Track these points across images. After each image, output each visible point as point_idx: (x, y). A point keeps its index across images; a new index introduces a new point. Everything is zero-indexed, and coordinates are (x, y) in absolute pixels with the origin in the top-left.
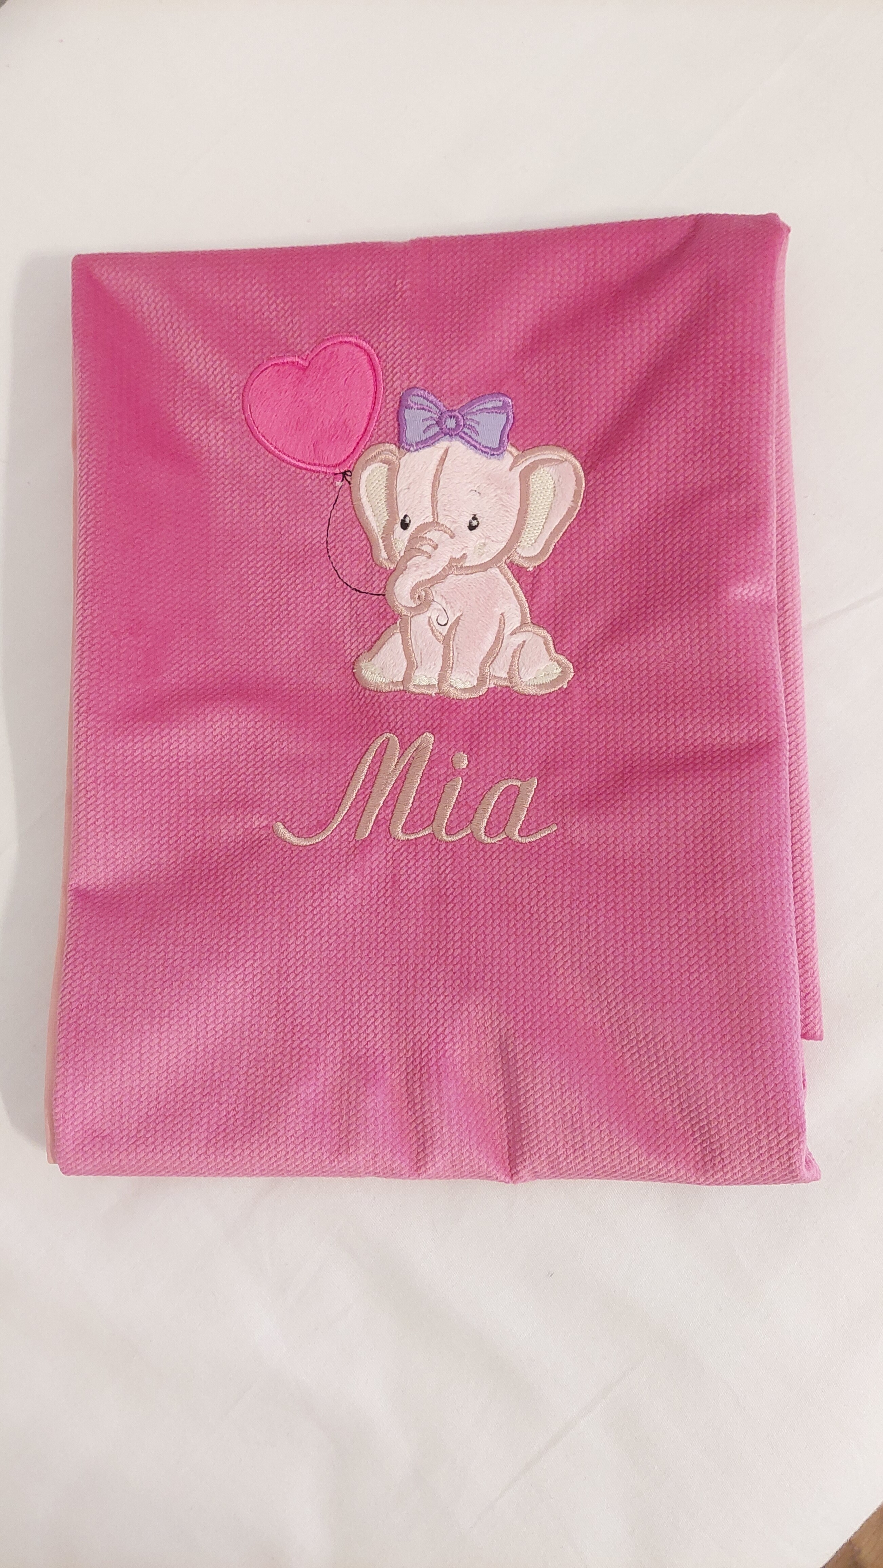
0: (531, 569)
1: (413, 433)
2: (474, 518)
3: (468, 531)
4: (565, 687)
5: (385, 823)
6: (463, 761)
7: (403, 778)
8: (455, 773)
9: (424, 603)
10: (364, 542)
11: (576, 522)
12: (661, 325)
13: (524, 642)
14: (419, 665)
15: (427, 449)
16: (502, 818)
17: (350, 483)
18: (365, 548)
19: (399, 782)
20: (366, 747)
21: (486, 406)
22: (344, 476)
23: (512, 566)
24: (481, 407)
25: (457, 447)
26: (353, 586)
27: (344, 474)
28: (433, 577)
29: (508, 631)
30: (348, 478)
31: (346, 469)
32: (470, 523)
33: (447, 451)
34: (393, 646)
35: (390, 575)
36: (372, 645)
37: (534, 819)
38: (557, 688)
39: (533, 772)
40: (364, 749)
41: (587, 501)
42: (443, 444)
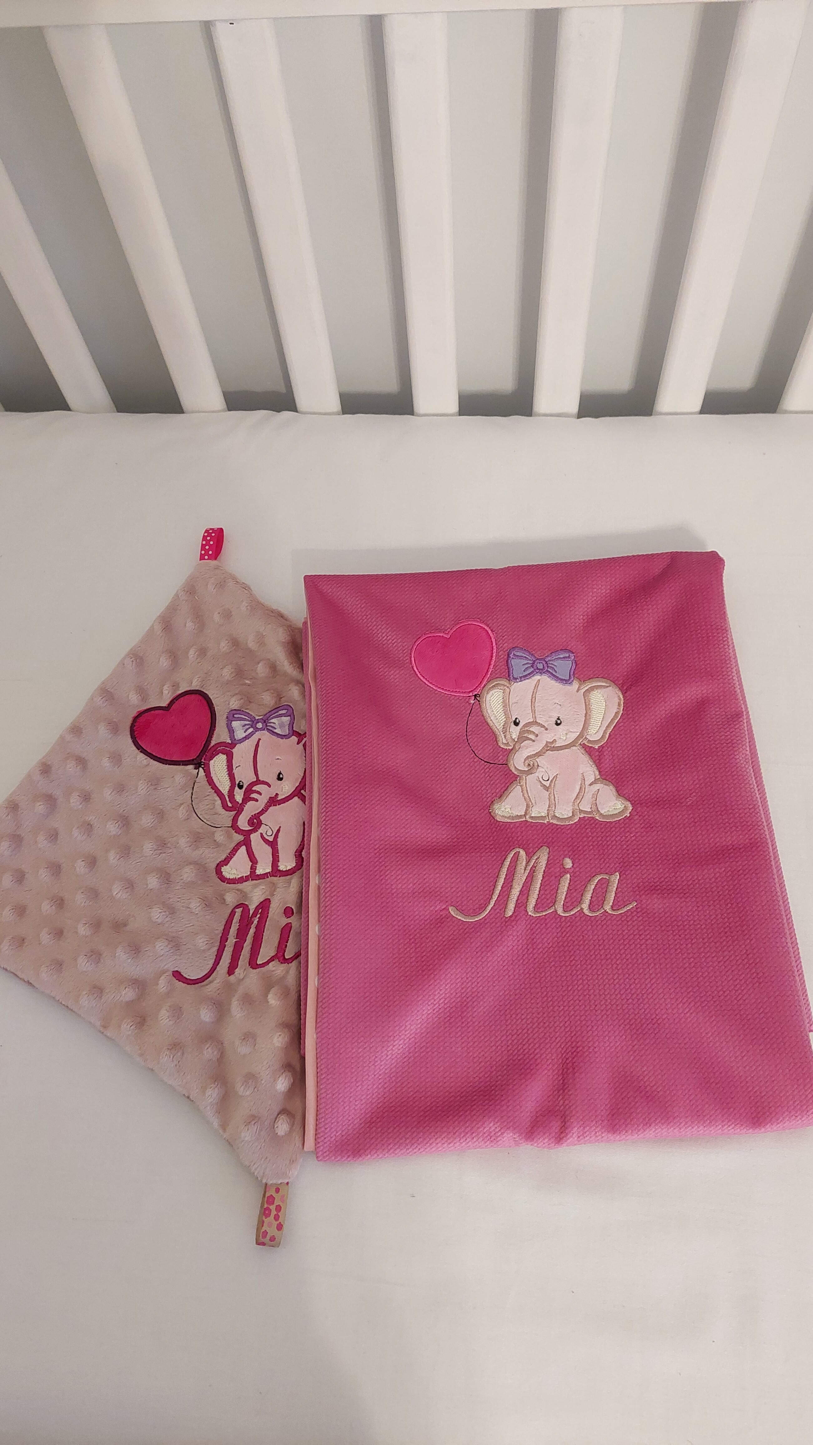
0: (597, 747)
1: (517, 672)
2: (558, 719)
3: (556, 726)
4: (628, 816)
5: (523, 905)
6: (568, 863)
7: (530, 878)
8: (566, 871)
9: (532, 769)
10: (491, 734)
11: (621, 720)
12: (660, 611)
13: (599, 790)
14: (534, 804)
15: (527, 681)
16: (600, 899)
17: (479, 701)
18: (492, 738)
19: (529, 878)
20: (504, 857)
21: (559, 656)
22: (475, 697)
23: (584, 746)
24: (557, 657)
25: (545, 679)
26: (485, 760)
27: (475, 696)
28: (537, 753)
29: (587, 783)
30: (478, 698)
31: (476, 693)
32: (556, 722)
33: (539, 680)
34: (516, 792)
35: (508, 753)
36: (501, 794)
37: (621, 898)
38: (623, 817)
39: (615, 869)
40: (503, 858)
41: (627, 708)
42: (537, 677)
